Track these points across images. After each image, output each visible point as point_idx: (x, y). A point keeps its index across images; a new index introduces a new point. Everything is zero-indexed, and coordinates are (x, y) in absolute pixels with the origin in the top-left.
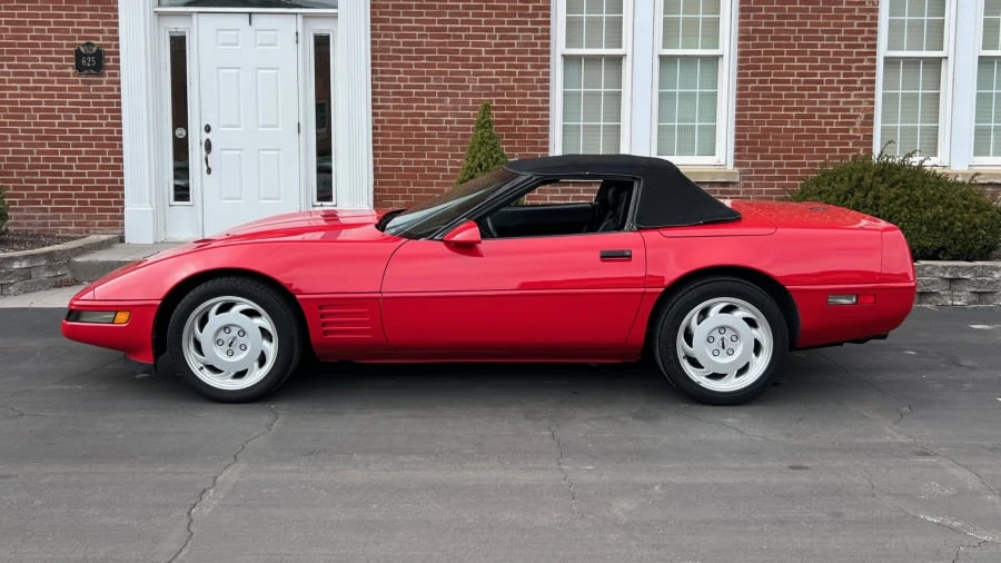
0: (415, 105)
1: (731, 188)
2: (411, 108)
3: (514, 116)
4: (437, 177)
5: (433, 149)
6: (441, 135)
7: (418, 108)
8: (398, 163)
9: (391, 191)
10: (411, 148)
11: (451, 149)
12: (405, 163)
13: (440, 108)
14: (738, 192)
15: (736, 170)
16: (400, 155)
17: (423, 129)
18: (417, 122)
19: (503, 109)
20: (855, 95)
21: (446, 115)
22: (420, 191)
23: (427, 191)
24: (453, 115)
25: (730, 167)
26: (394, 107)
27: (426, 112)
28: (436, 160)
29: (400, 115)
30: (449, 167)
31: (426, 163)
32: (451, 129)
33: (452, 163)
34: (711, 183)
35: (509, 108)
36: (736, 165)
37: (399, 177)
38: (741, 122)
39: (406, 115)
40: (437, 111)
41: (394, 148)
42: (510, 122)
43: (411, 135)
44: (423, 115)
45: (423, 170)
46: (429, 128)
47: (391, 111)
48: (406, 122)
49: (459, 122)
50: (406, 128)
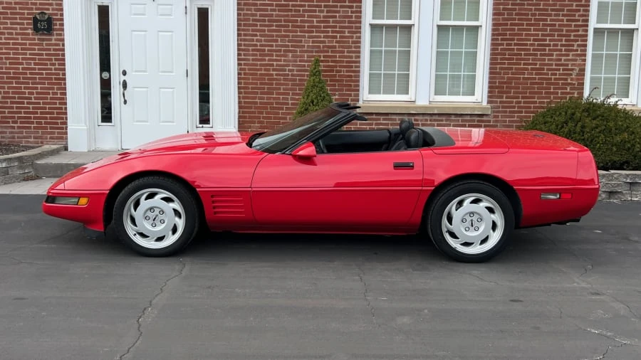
0: (267, 58)
1: (485, 118)
2: (265, 60)
3: (336, 67)
4: (282, 109)
5: (280, 89)
6: (285, 80)
7: (269, 60)
8: (255, 98)
9: (250, 117)
10: (264, 89)
11: (291, 89)
12: (260, 98)
13: (285, 61)
14: (489, 121)
15: (489, 106)
16: (257, 93)
17: (272, 75)
18: (269, 70)
19: (328, 61)
20: (573, 55)
21: (288, 66)
22: (270, 118)
23: (275, 118)
24: (293, 66)
25: (485, 104)
26: (253, 60)
27: (275, 63)
28: (281, 97)
29: (256, 65)
30: (290, 102)
31: (274, 98)
32: (292, 75)
33: (292, 99)
34: (471, 115)
35: (332, 62)
36: (489, 102)
37: (256, 108)
38: (493, 72)
39: (261, 65)
40: (282, 63)
41: (253, 88)
42: (333, 71)
43: (265, 79)
44: (272, 65)
45: (272, 104)
46: (276, 75)
47: (251, 62)
48: (261, 70)
49: (297, 71)
50: (261, 74)
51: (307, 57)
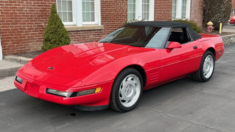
0: (13, 4)
1: (101, 31)
2: (12, 5)
3: (46, 8)
4: (23, 32)
5: (21, 21)
6: (23, 16)
7: (14, 5)
8: (8, 27)
9: (7, 38)
10: (13, 21)
11: (27, 21)
12: (11, 27)
13: (22, 5)
14: (103, 32)
15: (102, 26)
16: (9, 24)
17: (17, 13)
18: (14, 11)
19: (43, 6)
20: (124, 4)
21: (24, 8)
22: (17, 38)
23: (20, 37)
24: (27, 8)
25: (100, 24)
26: (6, 5)
27: (18, 7)
28: (22, 25)
29: (8, 8)
30: (27, 28)
31: (19, 26)
32: (27, 13)
33: (28, 26)
34: (97, 30)
35: (45, 6)
36: (102, 24)
37: (9, 32)
38: (102, 11)
39: (10, 8)
40: (21, 6)
41: (7, 21)
42: (45, 11)
43: (13, 16)
44: (16, 8)
45: (17, 29)
46: (19, 13)
47: (5, 6)
48: (10, 10)
49: (29, 11)
50: (11, 13)
51: (33, 4)
